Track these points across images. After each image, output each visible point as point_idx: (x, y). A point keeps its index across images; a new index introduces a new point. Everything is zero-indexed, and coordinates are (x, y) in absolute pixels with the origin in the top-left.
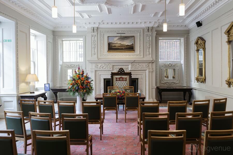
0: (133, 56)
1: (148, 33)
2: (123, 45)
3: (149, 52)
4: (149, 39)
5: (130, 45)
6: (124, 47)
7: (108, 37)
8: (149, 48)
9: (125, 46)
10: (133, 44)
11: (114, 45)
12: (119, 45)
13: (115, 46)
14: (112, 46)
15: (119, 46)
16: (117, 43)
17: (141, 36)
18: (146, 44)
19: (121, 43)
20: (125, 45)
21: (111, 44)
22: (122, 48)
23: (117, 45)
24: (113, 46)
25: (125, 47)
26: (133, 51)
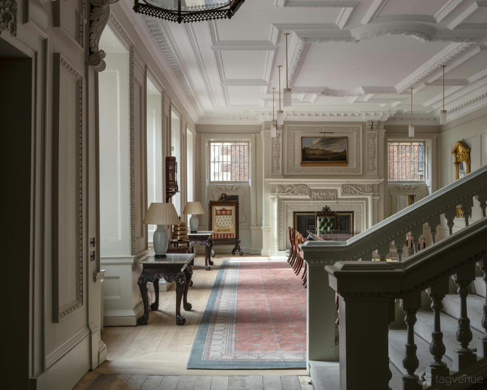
0: (346, 172)
1: (371, 132)
2: (328, 153)
3: (373, 164)
4: (373, 142)
5: (341, 153)
6: (331, 156)
7: (302, 138)
8: (374, 158)
9: (331, 154)
10: (345, 150)
11: (312, 152)
12: (321, 153)
13: (314, 154)
14: (309, 153)
15: (321, 155)
16: (317, 150)
17: (360, 137)
18: (368, 152)
19: (324, 149)
20: (332, 152)
21: (307, 151)
22: (326, 157)
23: (317, 152)
24: (310, 155)
25: (333, 156)
26: (345, 163)
